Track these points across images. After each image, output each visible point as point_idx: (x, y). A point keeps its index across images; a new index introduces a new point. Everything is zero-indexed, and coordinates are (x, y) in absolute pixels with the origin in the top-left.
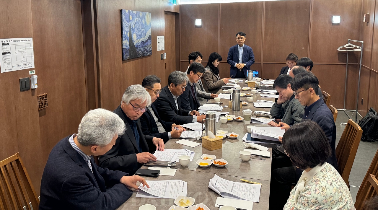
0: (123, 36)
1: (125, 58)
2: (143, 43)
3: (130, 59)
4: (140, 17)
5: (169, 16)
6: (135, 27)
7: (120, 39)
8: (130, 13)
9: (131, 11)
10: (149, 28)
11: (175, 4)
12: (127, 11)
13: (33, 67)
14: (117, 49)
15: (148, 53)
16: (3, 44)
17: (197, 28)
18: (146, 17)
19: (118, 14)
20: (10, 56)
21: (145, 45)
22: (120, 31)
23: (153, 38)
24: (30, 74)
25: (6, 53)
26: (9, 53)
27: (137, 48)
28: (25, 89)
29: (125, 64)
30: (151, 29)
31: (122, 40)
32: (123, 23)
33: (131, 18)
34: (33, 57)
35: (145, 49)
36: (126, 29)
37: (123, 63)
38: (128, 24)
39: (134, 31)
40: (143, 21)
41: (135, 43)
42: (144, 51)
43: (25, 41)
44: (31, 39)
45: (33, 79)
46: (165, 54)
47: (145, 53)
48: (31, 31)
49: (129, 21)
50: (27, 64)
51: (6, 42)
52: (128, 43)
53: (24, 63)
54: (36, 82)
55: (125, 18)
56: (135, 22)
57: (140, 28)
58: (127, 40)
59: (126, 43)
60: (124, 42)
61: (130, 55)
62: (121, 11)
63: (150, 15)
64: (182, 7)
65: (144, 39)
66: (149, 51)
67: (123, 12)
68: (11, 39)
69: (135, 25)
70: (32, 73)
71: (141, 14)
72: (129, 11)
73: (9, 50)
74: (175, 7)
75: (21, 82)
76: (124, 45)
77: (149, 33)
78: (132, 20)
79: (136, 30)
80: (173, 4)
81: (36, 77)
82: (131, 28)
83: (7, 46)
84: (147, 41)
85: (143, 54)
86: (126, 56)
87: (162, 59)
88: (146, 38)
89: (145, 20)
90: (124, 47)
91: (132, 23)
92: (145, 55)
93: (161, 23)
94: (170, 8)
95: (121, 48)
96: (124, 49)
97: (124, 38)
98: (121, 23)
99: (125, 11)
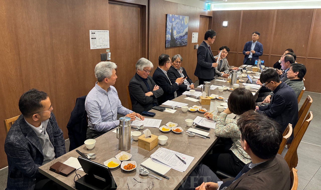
0: (167, 32)
1: (167, 46)
2: (181, 37)
3: (171, 47)
4: (180, 19)
5: (204, 19)
6: (176, 26)
7: (165, 34)
8: (173, 17)
9: (173, 15)
10: (187, 27)
11: (209, 10)
12: (171, 15)
13: (109, 47)
14: (162, 40)
15: (184, 44)
16: (92, 33)
17: (224, 28)
18: (185, 19)
19: (165, 17)
20: (96, 40)
21: (182, 38)
22: (165, 29)
23: (189, 34)
24: (107, 51)
25: (93, 38)
26: (95, 38)
27: (176, 40)
28: (104, 60)
29: (167, 50)
30: (188, 27)
31: (166, 35)
32: (167, 23)
33: (173, 20)
34: (109, 42)
35: (183, 41)
36: (169, 27)
37: (165, 50)
38: (171, 24)
39: (175, 29)
40: (182, 22)
41: (175, 37)
42: (181, 42)
43: (104, 32)
44: (108, 31)
45: (108, 54)
46: (197, 45)
47: (182, 44)
48: (108, 27)
49: (172, 22)
50: (105, 45)
51: (94, 32)
52: (170, 36)
53: (103, 45)
54: (110, 56)
55: (169, 20)
56: (176, 22)
57: (180, 27)
58: (169, 35)
59: (169, 37)
60: (167, 35)
61: (171, 45)
62: (167, 15)
63: (188, 18)
64: (214, 12)
65: (182, 34)
66: (185, 43)
67: (168, 16)
68: (96, 31)
69: (176, 24)
70: (108, 51)
71: (181, 17)
72: (172, 15)
73: (95, 36)
74: (209, 12)
75: (101, 56)
76: (167, 38)
77: (186, 30)
78: (174, 21)
79: (176, 28)
80: (207, 10)
81: (110, 53)
82: (173, 26)
83: (94, 35)
84: (184, 36)
85: (181, 44)
86: (168, 45)
87: (195, 48)
88: (184, 33)
89: (184, 21)
90: (167, 39)
91: (174, 24)
92: (182, 45)
93: (197, 24)
94: (205, 13)
95: (165, 40)
96: (167, 41)
97: (167, 33)
98: (166, 23)
99: (169, 15)
